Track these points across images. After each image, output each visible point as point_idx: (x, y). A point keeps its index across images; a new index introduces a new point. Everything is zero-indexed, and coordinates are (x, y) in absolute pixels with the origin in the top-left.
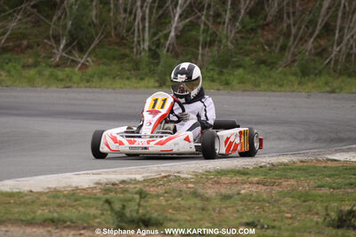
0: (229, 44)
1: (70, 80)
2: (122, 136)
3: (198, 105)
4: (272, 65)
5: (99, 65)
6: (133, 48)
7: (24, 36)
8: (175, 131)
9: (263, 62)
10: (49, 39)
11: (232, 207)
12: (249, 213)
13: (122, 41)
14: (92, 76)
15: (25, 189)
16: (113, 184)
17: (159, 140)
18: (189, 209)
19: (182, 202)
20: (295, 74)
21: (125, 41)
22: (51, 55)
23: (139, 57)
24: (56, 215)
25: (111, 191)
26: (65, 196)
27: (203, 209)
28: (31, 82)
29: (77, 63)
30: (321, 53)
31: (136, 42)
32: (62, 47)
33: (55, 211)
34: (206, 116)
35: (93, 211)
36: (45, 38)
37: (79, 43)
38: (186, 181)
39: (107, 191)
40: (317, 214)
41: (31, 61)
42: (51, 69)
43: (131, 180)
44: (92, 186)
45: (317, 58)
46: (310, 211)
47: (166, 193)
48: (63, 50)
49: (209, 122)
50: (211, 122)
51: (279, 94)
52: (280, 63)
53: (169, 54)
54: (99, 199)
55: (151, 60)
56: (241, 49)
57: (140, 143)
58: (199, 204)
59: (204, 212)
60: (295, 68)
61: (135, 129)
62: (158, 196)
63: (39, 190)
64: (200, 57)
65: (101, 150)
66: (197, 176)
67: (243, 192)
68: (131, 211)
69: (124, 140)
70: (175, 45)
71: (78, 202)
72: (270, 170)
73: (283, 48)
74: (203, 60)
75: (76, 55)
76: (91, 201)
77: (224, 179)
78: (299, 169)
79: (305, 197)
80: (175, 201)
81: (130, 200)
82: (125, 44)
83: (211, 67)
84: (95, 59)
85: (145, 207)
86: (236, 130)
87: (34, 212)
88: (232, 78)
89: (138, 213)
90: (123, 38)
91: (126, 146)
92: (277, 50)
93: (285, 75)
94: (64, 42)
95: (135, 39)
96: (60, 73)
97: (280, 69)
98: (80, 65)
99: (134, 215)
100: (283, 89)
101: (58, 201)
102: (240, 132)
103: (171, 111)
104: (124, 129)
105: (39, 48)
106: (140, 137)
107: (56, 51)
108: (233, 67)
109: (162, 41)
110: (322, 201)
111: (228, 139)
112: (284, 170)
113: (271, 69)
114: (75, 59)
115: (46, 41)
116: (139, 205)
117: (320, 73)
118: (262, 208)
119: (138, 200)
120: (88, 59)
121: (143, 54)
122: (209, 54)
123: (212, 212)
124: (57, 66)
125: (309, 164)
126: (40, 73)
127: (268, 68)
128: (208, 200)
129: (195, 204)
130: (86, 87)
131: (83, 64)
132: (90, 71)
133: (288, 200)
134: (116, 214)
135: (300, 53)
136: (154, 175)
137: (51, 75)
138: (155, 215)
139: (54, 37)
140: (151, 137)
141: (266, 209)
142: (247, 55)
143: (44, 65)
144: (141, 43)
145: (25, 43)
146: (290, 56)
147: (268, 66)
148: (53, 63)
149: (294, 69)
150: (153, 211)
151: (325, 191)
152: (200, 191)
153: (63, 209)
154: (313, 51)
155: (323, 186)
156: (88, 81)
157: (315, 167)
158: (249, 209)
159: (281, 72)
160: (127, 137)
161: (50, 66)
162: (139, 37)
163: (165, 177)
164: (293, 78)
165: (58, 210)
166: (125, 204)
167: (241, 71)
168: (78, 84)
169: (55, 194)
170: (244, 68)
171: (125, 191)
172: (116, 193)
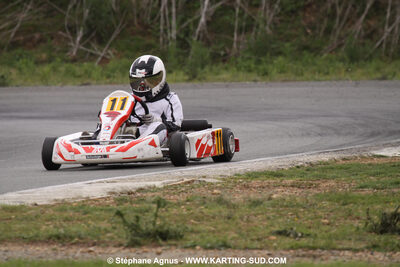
0: (267, 28)
1: (90, 76)
2: (78, 144)
3: (163, 103)
4: (316, 51)
5: (121, 58)
6: (158, 37)
7: (36, 28)
8: (138, 135)
9: (306, 48)
10: (64, 31)
11: (262, 214)
12: (281, 220)
13: (146, 30)
14: (113, 71)
15: (30, 202)
16: (129, 194)
17: (120, 146)
18: (213, 218)
19: (205, 211)
20: (342, 60)
21: (149, 30)
22: (67, 49)
23: (165, 47)
24: (62, 231)
25: (126, 201)
26: (73, 209)
27: (229, 218)
28: (45, 80)
29: (96, 56)
30: (371, 34)
31: (162, 31)
32: (78, 39)
33: (62, 226)
34: (172, 116)
35: (104, 225)
36: (60, 30)
37: (98, 33)
38: (211, 186)
39: (121, 201)
40: (358, 218)
41: (44, 56)
42: (68, 65)
43: (150, 187)
44: (105, 195)
45: (368, 41)
46: (350, 215)
47: (188, 201)
48: (80, 42)
49: (176, 123)
50: (178, 123)
51: (323, 83)
52: (326, 48)
53: (200, 42)
54: (111, 210)
55: (180, 50)
56: (281, 33)
57: (98, 150)
58: (225, 212)
59: (230, 221)
60: (342, 53)
61: (91, 134)
62: (179, 204)
63: (45, 203)
64: (235, 45)
65: (53, 160)
66: (224, 180)
67: (274, 196)
68: (147, 223)
69: (80, 148)
70: (206, 32)
71: (89, 215)
72: (308, 170)
73: (328, 31)
74: (238, 49)
75: (95, 48)
76: (103, 212)
77: (254, 182)
78: (341, 168)
79: (345, 200)
80: (198, 210)
81: (147, 211)
82: (149, 33)
83: (247, 55)
84: (116, 52)
85: (163, 218)
86: (208, 132)
87: (37, 229)
88: (270, 67)
89: (154, 224)
90: (147, 27)
91: (82, 155)
92: (321, 34)
93: (331, 61)
94: (80, 34)
95: (162, 27)
96: (77, 69)
97: (325, 55)
98: (100, 59)
99: (151, 227)
100: (328, 77)
101: (65, 215)
102: (213, 133)
103: (132, 112)
104: (79, 135)
105: (53, 41)
106: (98, 143)
107: (72, 44)
108: (271, 55)
109: (192, 28)
110: (364, 204)
111: (199, 141)
112: (323, 170)
113: (315, 56)
114: (94, 52)
115: (60, 33)
116: (156, 216)
117: (370, 58)
118: (296, 213)
119: (155, 211)
120: (109, 52)
121: (170, 44)
122: (246, 41)
123: (239, 221)
124: (74, 60)
125: (352, 162)
126: (55, 69)
127: (312, 55)
128: (234, 207)
129: (220, 212)
130: (106, 83)
131: (103, 58)
132: (111, 65)
133: (326, 204)
134: (129, 227)
135: (347, 35)
136: (175, 181)
137: (68, 71)
138: (173, 227)
139: (70, 29)
140: (111, 143)
141: (301, 215)
142: (288, 41)
143: (59, 60)
144: (168, 31)
145: (37, 36)
146: (336, 39)
147: (312, 52)
148: (70, 58)
149: (340, 54)
150: (173, 223)
151: (368, 191)
152: (226, 197)
153: (71, 224)
154: (363, 33)
155: (366, 187)
156: (108, 77)
157: (358, 165)
158: (281, 216)
159: (326, 59)
160: (83, 144)
161: (67, 61)
162: (165, 24)
163: (189, 182)
164: (341, 65)
165: (65, 224)
166: (140, 215)
167: (280, 58)
168: (98, 80)
169: (62, 206)
170: (285, 55)
171: (142, 200)
172: (131, 203)
